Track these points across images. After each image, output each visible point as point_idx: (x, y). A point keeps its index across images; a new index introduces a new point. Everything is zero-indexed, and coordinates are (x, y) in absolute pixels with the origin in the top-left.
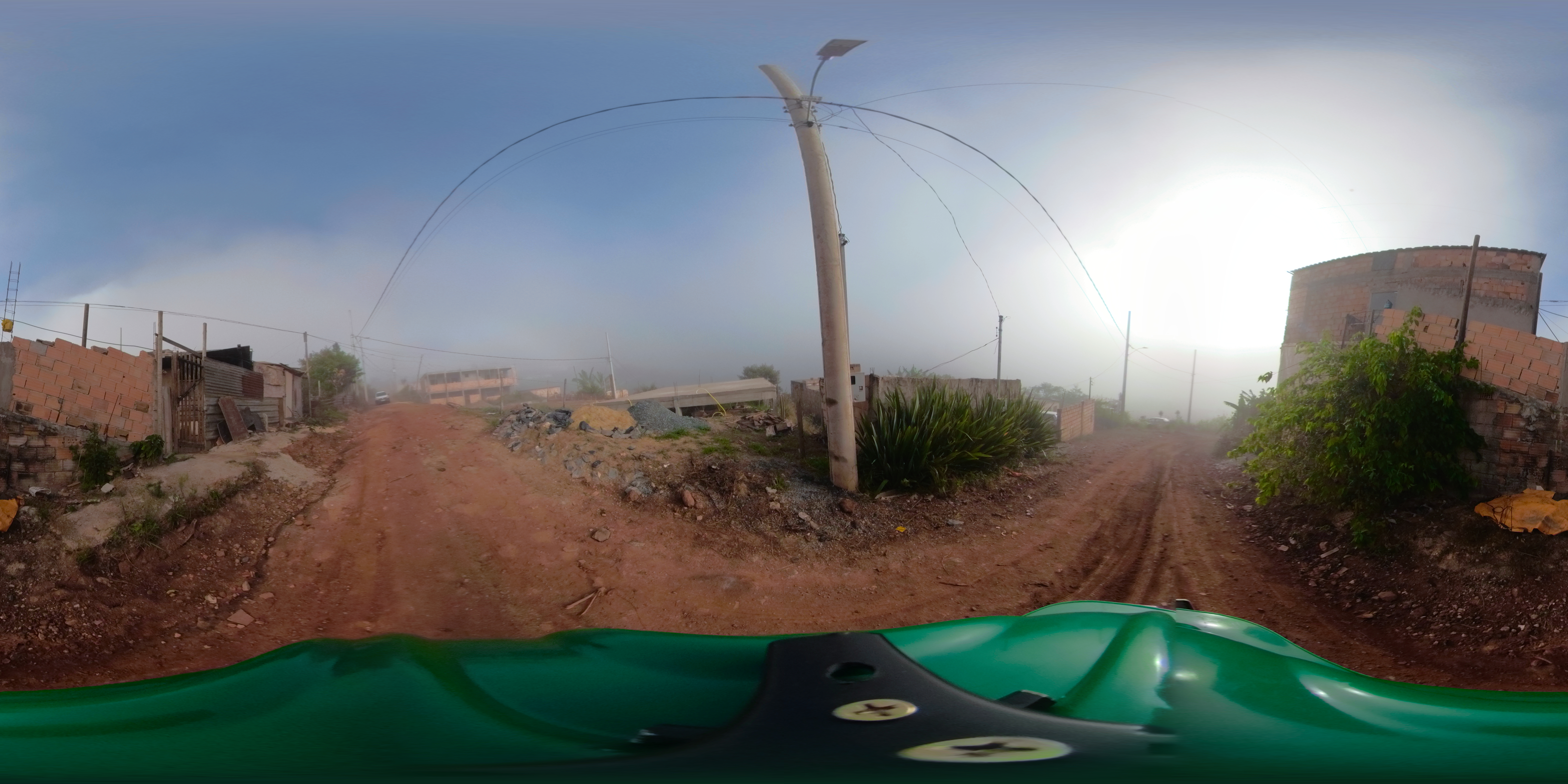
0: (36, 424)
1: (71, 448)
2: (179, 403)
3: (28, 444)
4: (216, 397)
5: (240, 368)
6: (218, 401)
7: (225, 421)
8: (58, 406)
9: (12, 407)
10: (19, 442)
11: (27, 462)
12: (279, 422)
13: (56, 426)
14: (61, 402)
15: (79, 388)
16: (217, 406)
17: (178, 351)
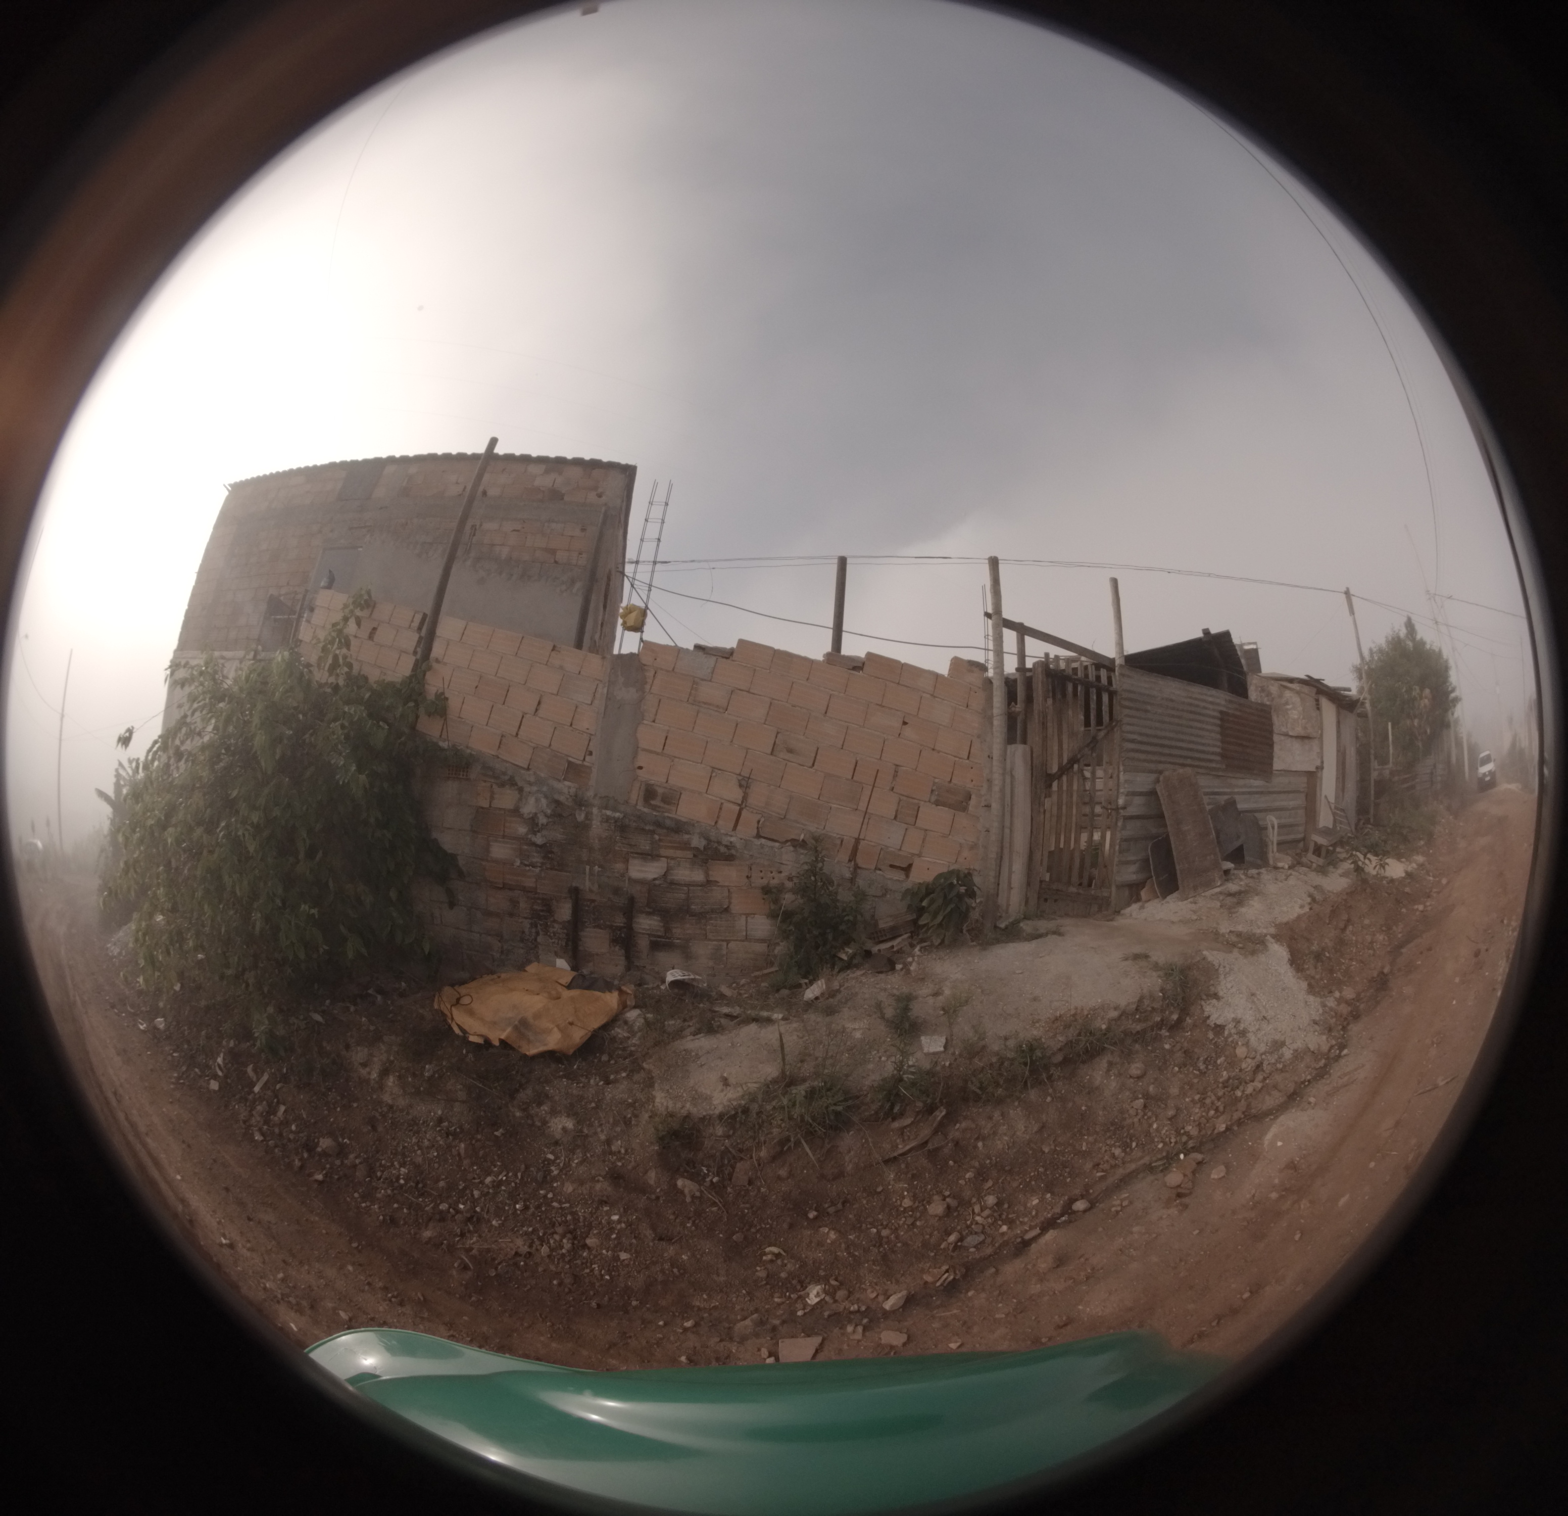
0: (688, 833)
1: (766, 890)
2: (1050, 786)
3: (670, 878)
4: (1151, 771)
5: (1213, 692)
6: (1157, 781)
7: (1168, 836)
8: (737, 795)
9: (636, 796)
10: (649, 871)
11: (668, 915)
12: (1304, 839)
13: (732, 839)
14: (745, 784)
15: (790, 751)
16: (1153, 793)
17: (1047, 655)
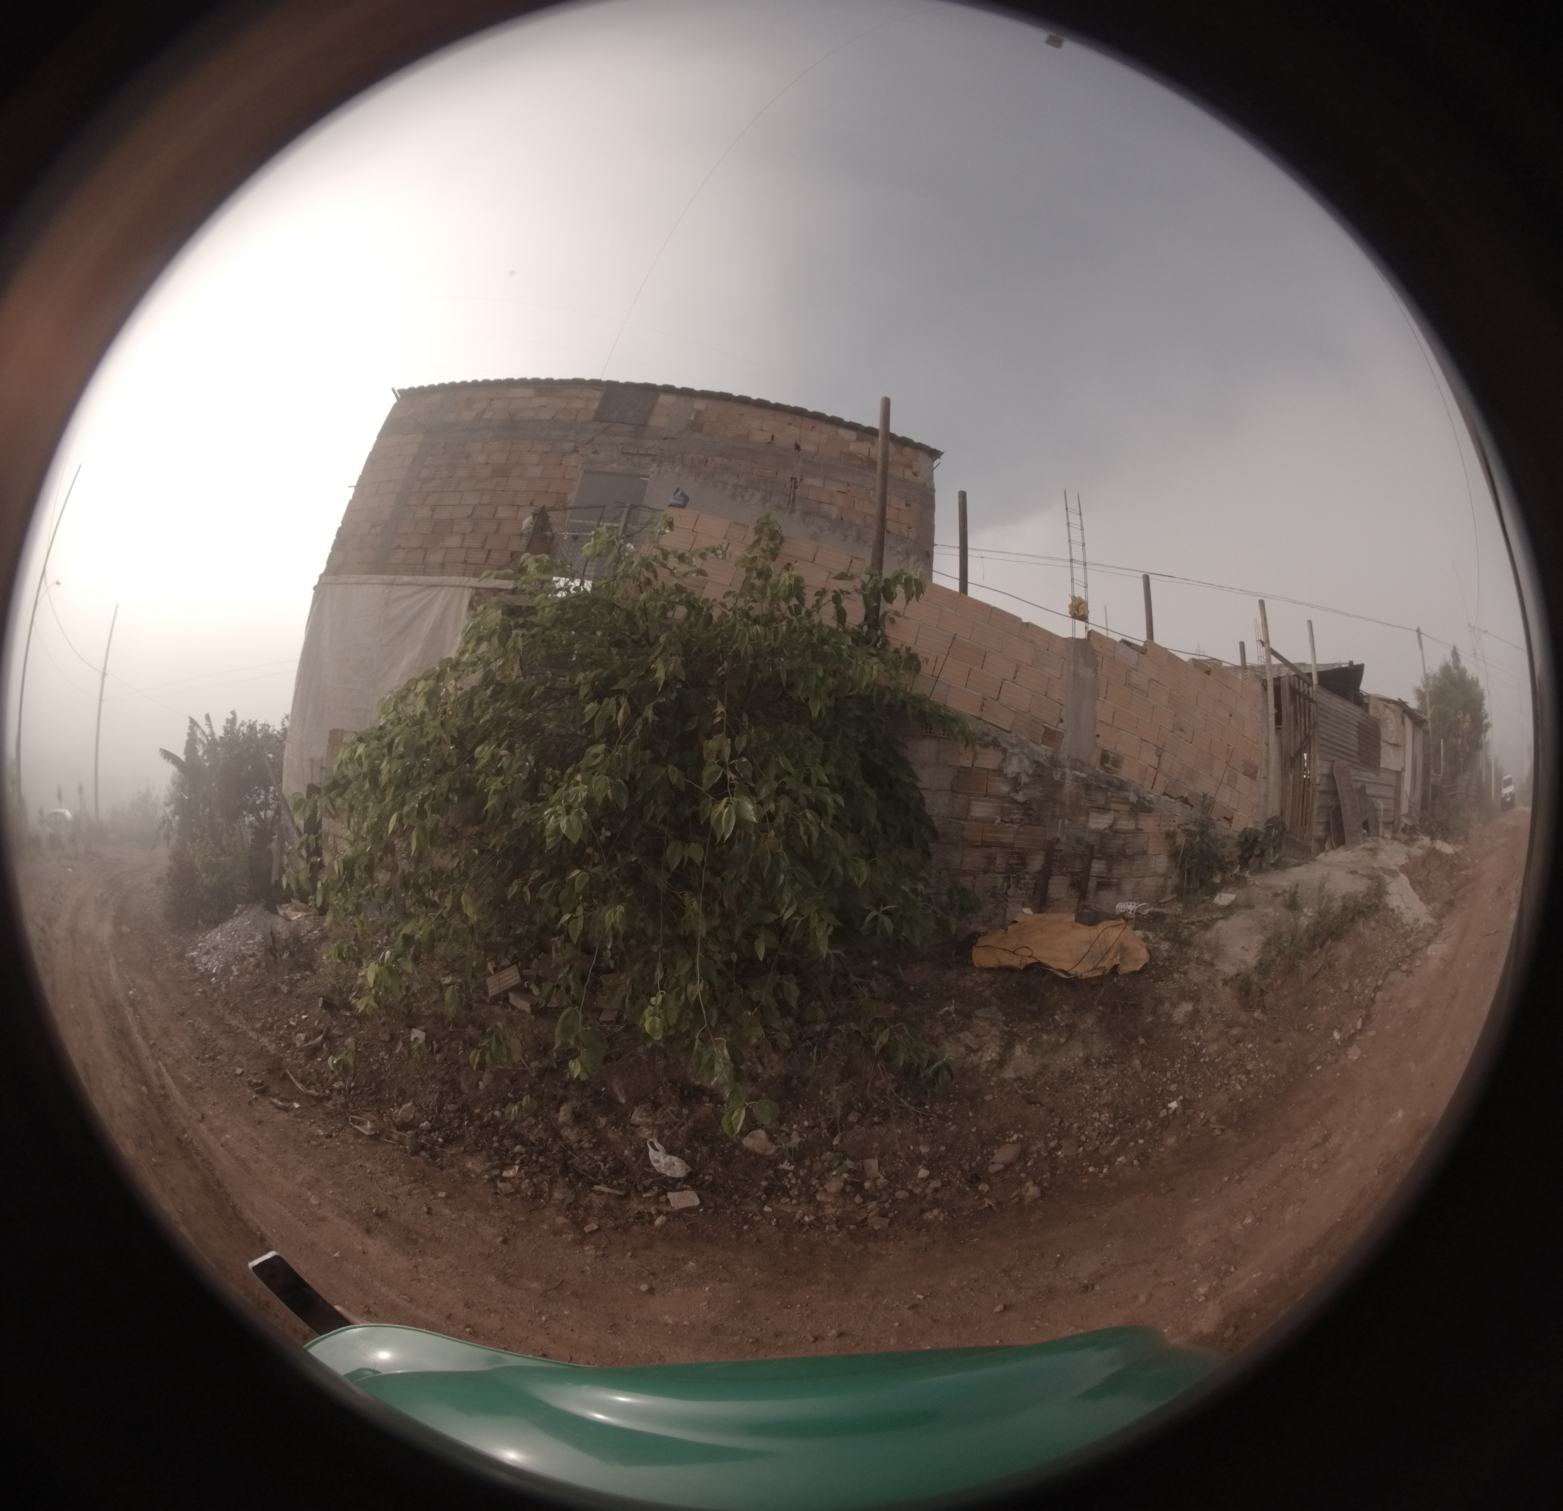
0: (1127, 791)
1: (1167, 836)
3: (1114, 828)
4: (1330, 761)
7: (1339, 807)
8: (1154, 761)
9: (1095, 760)
10: (1100, 822)
11: (1111, 859)
13: (1151, 796)
14: (1160, 752)
15: (1180, 729)
